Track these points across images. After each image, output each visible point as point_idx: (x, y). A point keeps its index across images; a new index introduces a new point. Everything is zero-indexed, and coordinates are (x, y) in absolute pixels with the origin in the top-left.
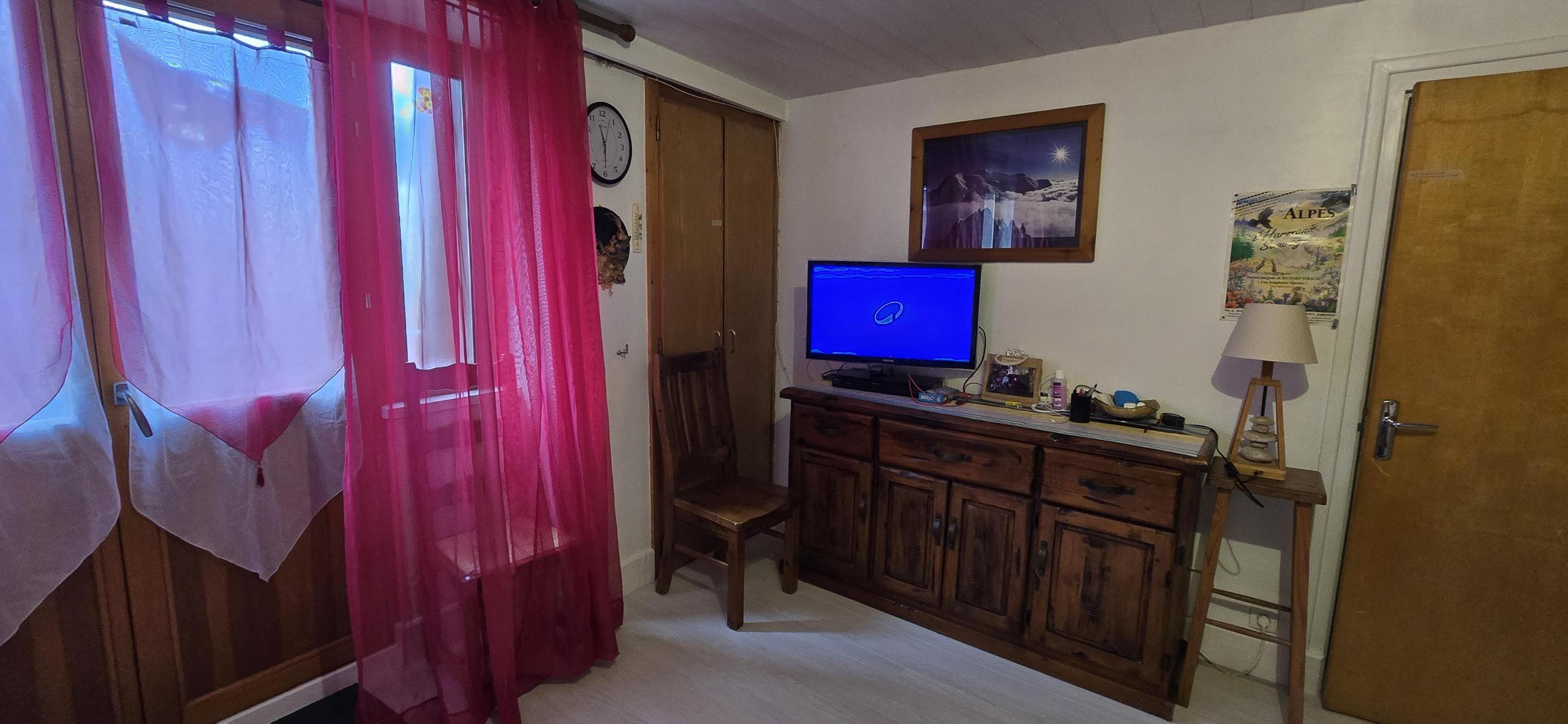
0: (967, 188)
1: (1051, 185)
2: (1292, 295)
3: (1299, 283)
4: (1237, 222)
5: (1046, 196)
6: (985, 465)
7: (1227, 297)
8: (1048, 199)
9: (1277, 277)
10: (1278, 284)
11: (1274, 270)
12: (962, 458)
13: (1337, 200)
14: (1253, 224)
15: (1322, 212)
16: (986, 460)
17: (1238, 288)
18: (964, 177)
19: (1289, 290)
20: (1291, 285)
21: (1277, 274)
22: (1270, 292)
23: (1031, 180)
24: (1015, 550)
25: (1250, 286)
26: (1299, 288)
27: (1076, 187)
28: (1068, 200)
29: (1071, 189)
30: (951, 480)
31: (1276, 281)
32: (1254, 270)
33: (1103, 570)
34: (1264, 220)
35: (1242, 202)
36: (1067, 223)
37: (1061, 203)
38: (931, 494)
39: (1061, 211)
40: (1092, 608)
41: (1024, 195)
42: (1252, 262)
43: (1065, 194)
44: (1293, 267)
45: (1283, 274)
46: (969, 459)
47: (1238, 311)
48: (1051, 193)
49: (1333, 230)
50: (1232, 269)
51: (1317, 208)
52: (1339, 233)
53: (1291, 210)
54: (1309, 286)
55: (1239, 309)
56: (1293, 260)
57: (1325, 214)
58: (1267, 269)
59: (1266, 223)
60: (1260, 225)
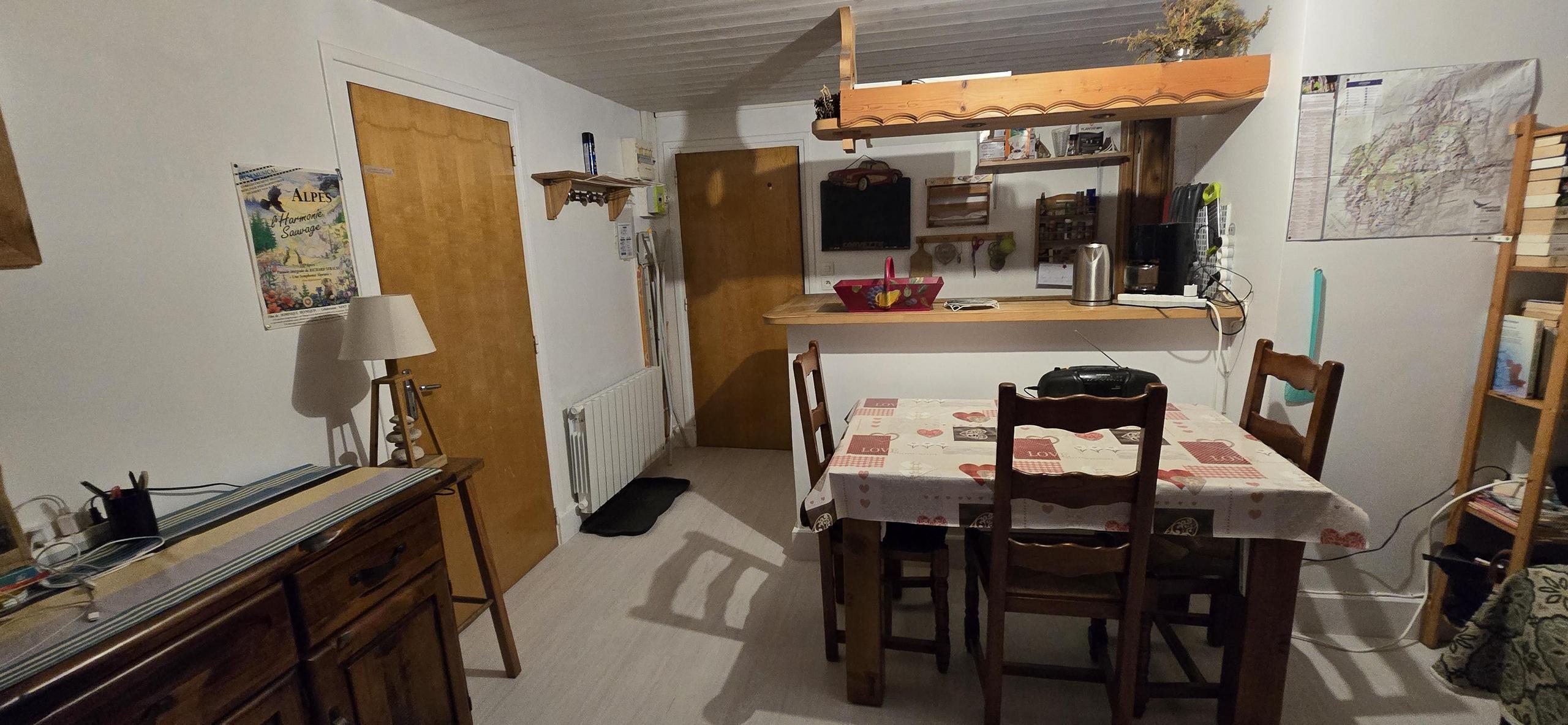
2: (323, 288)
4: (248, 202)
7: (265, 300)
10: (309, 278)
13: (330, 184)
14: (265, 205)
15: (322, 195)
17: (273, 287)
21: (304, 266)
22: (304, 287)
25: (284, 283)
31: (306, 274)
34: (274, 201)
35: (246, 177)
47: (282, 315)
49: (334, 216)
50: (260, 263)
51: (317, 191)
52: (340, 219)
53: (297, 191)
54: (334, 276)
55: (284, 312)
56: (313, 249)
57: (325, 198)
58: (293, 260)
59: (278, 205)
60: (272, 208)
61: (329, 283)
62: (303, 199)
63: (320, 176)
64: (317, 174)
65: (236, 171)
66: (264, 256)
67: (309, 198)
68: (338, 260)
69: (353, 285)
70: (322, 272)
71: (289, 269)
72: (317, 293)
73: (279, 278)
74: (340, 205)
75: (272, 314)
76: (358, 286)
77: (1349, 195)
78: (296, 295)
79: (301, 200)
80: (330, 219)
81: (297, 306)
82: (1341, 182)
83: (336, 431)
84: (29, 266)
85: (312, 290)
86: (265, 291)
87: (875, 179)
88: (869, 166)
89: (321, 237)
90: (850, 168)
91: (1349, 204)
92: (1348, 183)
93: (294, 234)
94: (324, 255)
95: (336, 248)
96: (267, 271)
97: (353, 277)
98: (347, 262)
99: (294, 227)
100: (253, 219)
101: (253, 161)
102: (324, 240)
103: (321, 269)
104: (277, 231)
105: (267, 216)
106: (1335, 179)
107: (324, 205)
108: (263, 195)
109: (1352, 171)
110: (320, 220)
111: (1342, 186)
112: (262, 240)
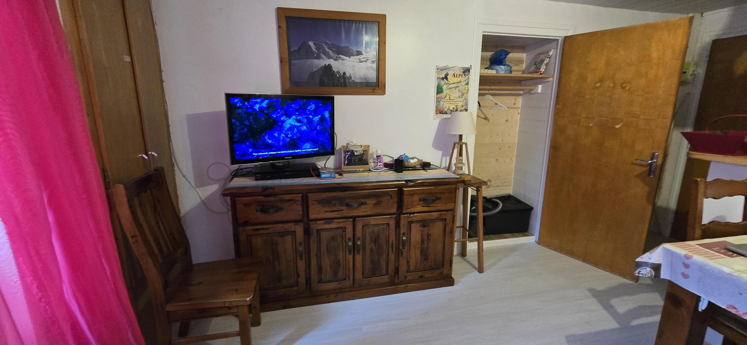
0: (316, 51)
1: (363, 54)
2: (455, 108)
3: (457, 103)
4: (438, 78)
5: (361, 60)
6: (374, 204)
7: (436, 110)
8: (362, 62)
9: (450, 101)
10: (451, 104)
11: (450, 98)
12: (362, 204)
13: (467, 71)
14: (443, 79)
15: (463, 75)
16: (374, 202)
17: (439, 106)
18: (315, 44)
19: (454, 107)
20: (455, 104)
21: (451, 99)
22: (449, 107)
23: (352, 50)
24: (390, 242)
25: (443, 105)
26: (457, 105)
27: (375, 56)
28: (372, 63)
29: (372, 57)
30: (354, 218)
31: (451, 102)
32: (444, 98)
33: (428, 235)
34: (446, 78)
35: (439, 70)
36: (372, 75)
37: (369, 64)
38: (344, 229)
39: (368, 69)
40: (424, 254)
41: (349, 58)
42: (443, 95)
43: (370, 59)
44: (455, 97)
45: (452, 100)
46: (366, 204)
47: (440, 115)
48: (363, 58)
49: (466, 82)
50: (437, 98)
52: (467, 84)
53: (454, 74)
54: (460, 104)
55: (440, 114)
56: (455, 94)
58: (448, 98)
59: (447, 78)
60: (445, 80)
61: (457, 107)
62: (456, 76)
64: (462, 68)
65: (437, 68)
66: (439, 95)
67: (458, 76)
68: (463, 99)
69: (466, 108)
71: (446, 101)
72: (453, 109)
73: (442, 103)
74: (468, 78)
75: (437, 115)
76: (468, 108)
78: (446, 109)
80: (463, 84)
81: (445, 113)
84: (384, 95)
85: (451, 108)
86: (436, 107)
89: (459, 90)
93: (450, 88)
94: (458, 97)
95: (463, 94)
96: (438, 101)
97: (467, 105)
98: (466, 99)
99: (450, 86)
100: (438, 83)
101: (442, 65)
103: (456, 101)
104: (444, 87)
105: (442, 82)
107: (463, 79)
108: (443, 76)
110: (460, 84)
112: (439, 90)
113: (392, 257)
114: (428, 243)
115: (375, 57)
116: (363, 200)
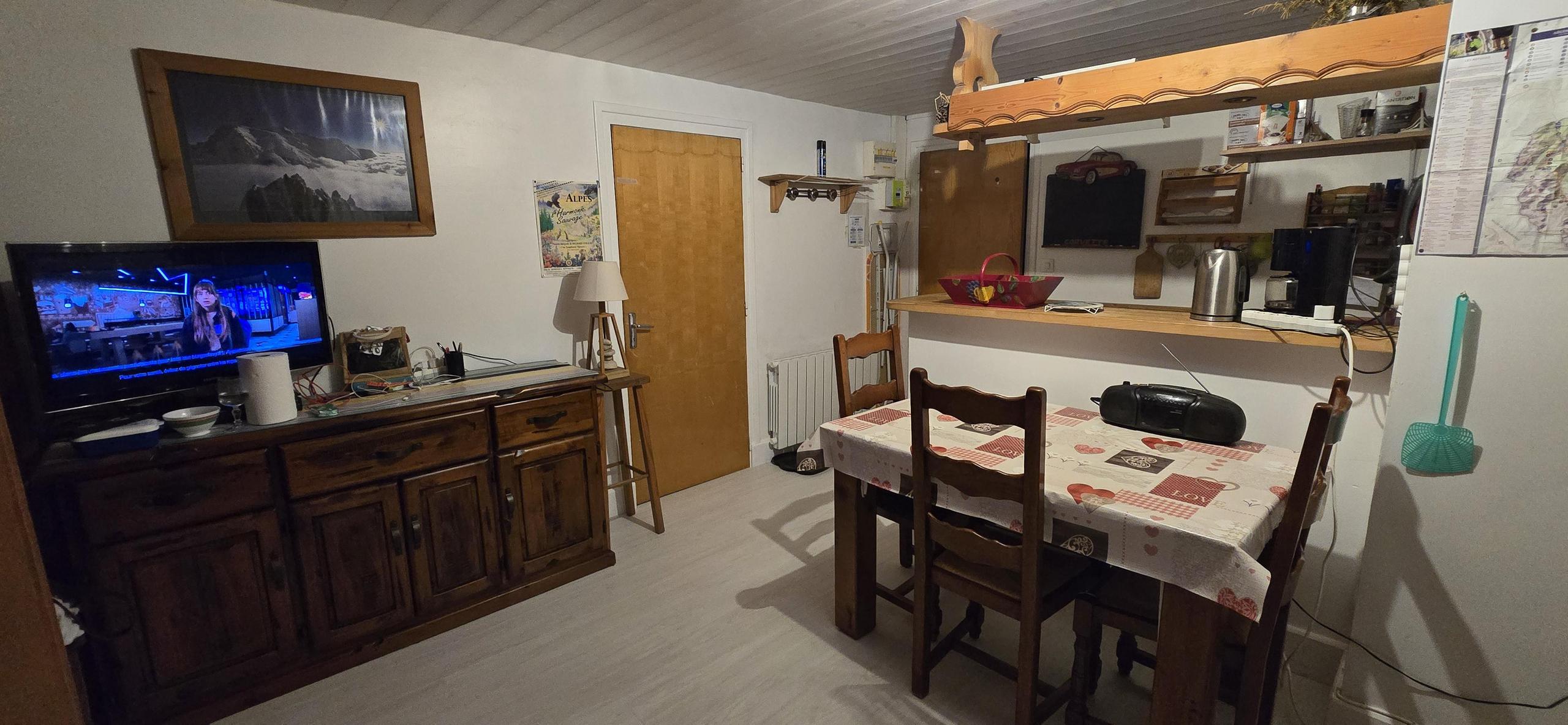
0: (259, 147)
1: (375, 156)
2: (580, 256)
3: (582, 247)
4: (539, 202)
5: (373, 167)
6: (441, 444)
7: (544, 260)
8: (376, 171)
10: (572, 248)
11: (567, 239)
12: (414, 448)
13: (592, 191)
14: (549, 204)
15: (585, 198)
16: (438, 441)
17: (549, 252)
18: (252, 132)
19: (578, 253)
20: (577, 248)
21: (569, 241)
22: (568, 254)
23: (348, 147)
24: (483, 511)
25: (556, 251)
26: (582, 250)
27: (404, 161)
28: (398, 173)
29: (399, 163)
30: (399, 479)
31: (570, 246)
32: (556, 238)
33: (556, 485)
34: (555, 202)
35: (540, 188)
36: (401, 197)
37: (391, 176)
39: (392, 185)
41: (345, 163)
42: (554, 232)
43: (393, 167)
44: (577, 236)
45: (572, 241)
48: (378, 164)
49: (592, 210)
50: (542, 238)
51: (583, 195)
52: (596, 213)
53: (569, 195)
54: (587, 248)
55: (553, 268)
56: (577, 231)
57: (587, 199)
58: (563, 237)
59: (557, 204)
60: (553, 206)
61: (584, 253)
62: (573, 200)
63: (585, 186)
64: (583, 185)
65: (535, 184)
66: (546, 234)
67: (577, 199)
68: (592, 238)
69: (600, 255)
70: (580, 245)
71: (560, 243)
72: (575, 258)
73: (553, 248)
74: (597, 203)
75: (547, 269)
76: (603, 255)
77: (1525, 193)
78: (562, 258)
79: (571, 201)
80: (589, 212)
81: (562, 265)
82: (1512, 176)
83: (579, 344)
84: (433, 235)
85: (573, 256)
86: (543, 255)
87: (1103, 172)
88: (1099, 158)
89: (582, 223)
90: (1080, 161)
91: (1525, 206)
92: (1526, 176)
93: (565, 221)
94: (583, 235)
95: (591, 230)
96: (546, 243)
97: (600, 249)
98: (598, 239)
99: (565, 217)
100: (542, 213)
101: (546, 179)
102: (584, 225)
103: (580, 243)
104: (555, 219)
105: (550, 211)
106: (1500, 172)
107: (587, 204)
108: (549, 199)
109: (1533, 159)
110: (582, 213)
111: (1513, 181)
112: (546, 225)
113: (491, 538)
114: (557, 499)
115: (403, 163)
116: (414, 441)
